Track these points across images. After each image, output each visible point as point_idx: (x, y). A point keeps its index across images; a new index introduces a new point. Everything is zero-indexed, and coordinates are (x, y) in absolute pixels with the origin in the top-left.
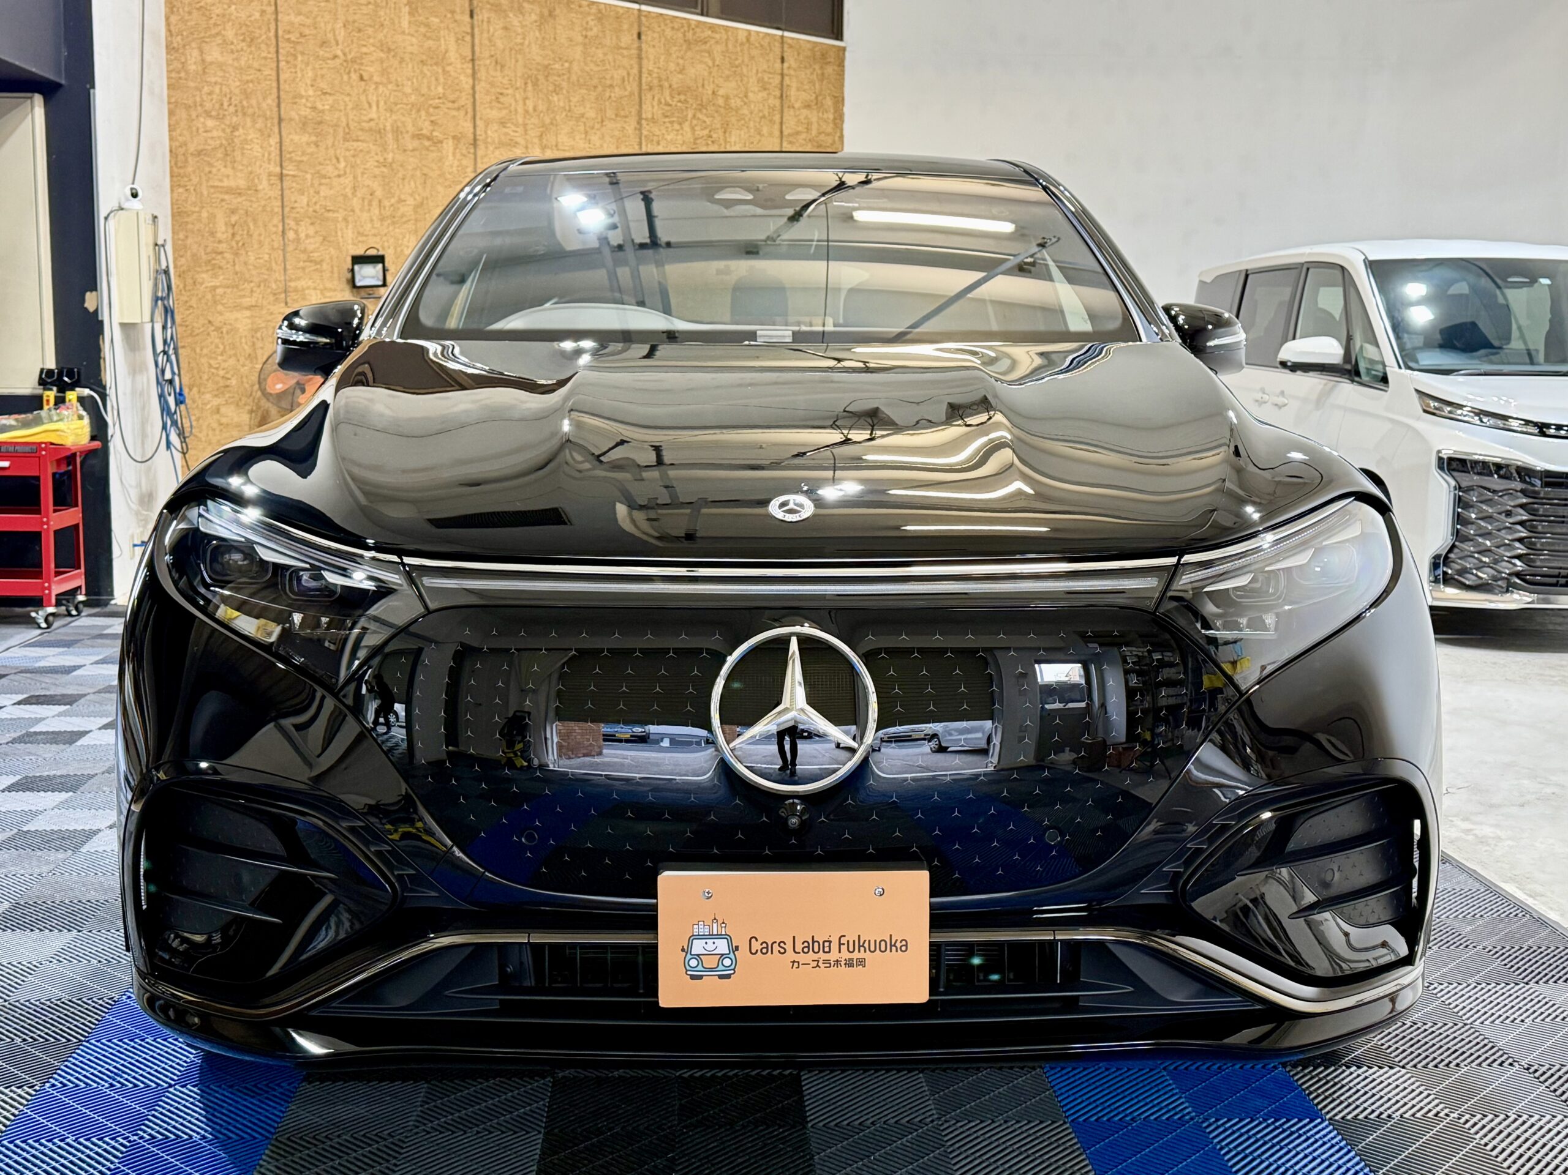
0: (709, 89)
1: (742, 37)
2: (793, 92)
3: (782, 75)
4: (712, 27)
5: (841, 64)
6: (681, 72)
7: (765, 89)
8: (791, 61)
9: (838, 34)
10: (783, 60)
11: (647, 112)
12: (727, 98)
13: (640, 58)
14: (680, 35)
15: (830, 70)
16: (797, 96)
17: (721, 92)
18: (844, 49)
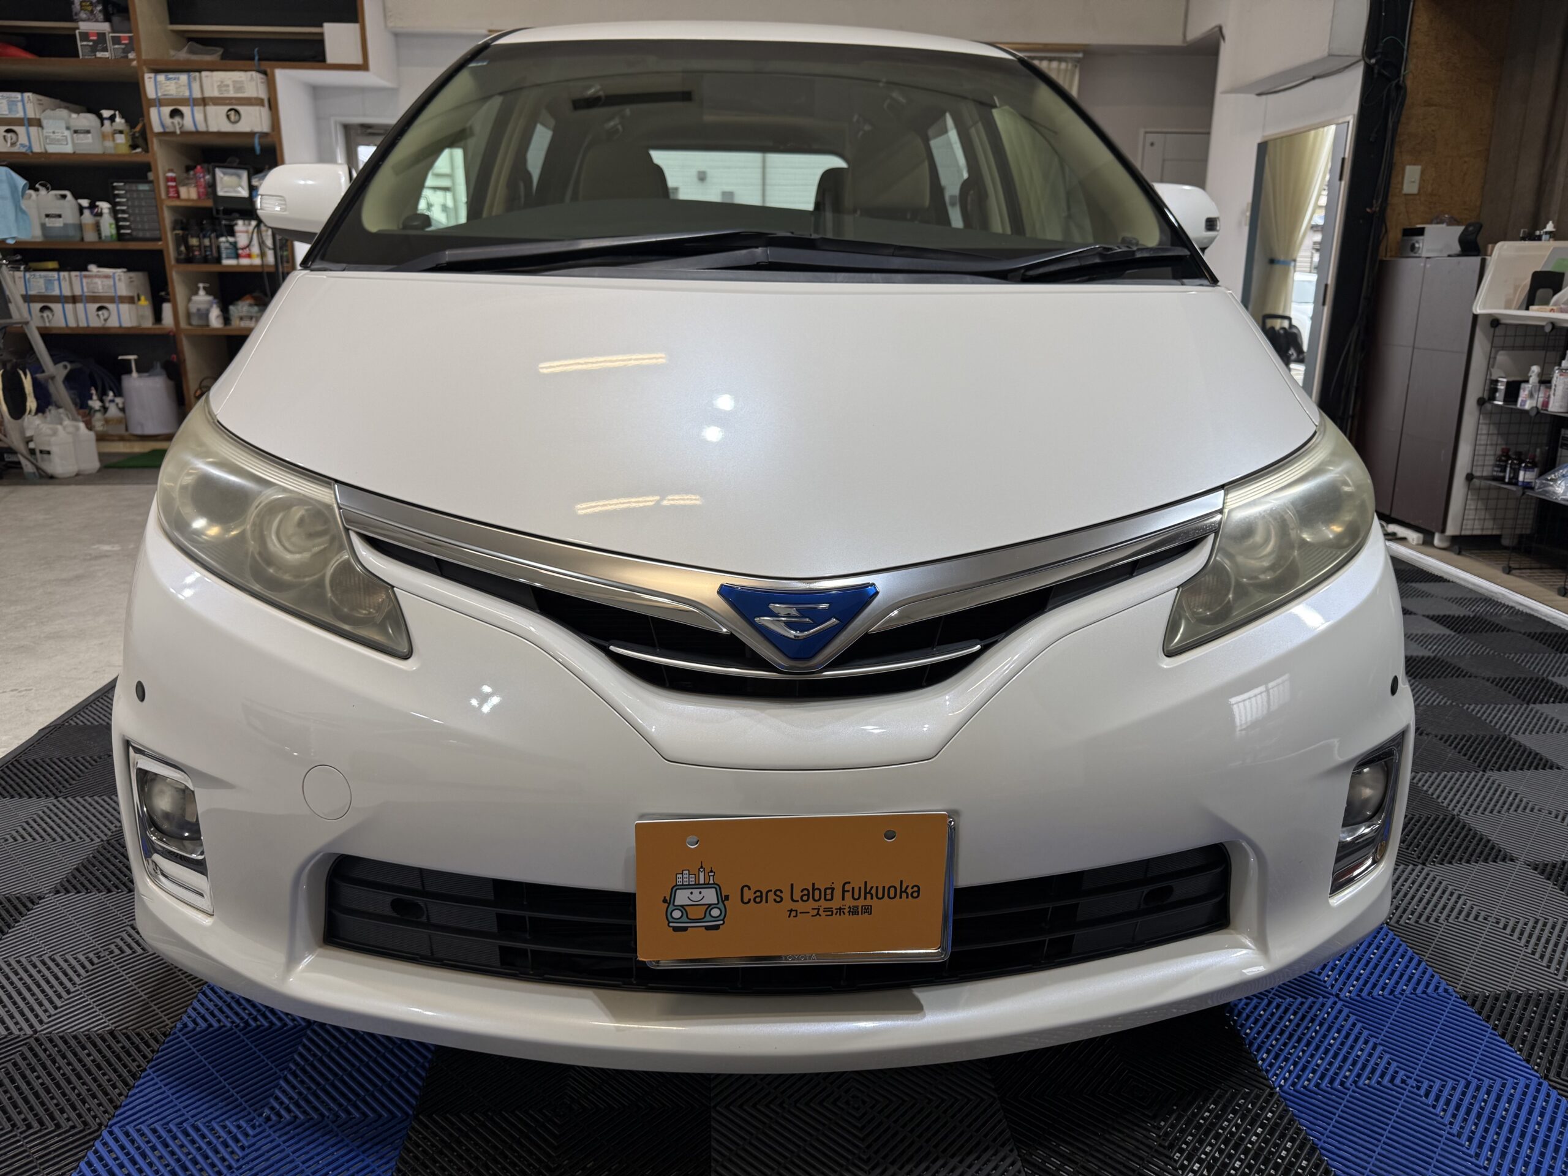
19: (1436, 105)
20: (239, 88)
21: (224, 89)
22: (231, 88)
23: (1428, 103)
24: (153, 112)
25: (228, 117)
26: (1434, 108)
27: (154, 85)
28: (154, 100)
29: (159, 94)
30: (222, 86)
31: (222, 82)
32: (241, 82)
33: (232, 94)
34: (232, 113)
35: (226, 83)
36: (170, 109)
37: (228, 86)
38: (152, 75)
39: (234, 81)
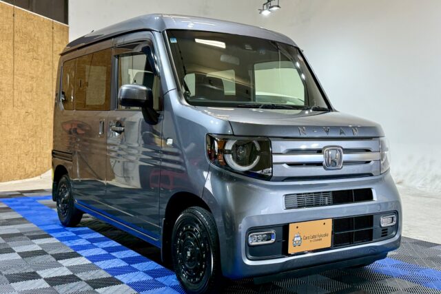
0: (33, 34)
1: (42, 20)
2: (55, 38)
3: (53, 32)
4: (34, 15)
5: (68, 32)
6: (25, 27)
7: (48, 36)
8: (55, 29)
9: (67, 22)
10: (53, 28)
11: (15, 40)
12: (38, 37)
13: (14, 22)
14: (25, 16)
15: (65, 33)
16: (57, 40)
17: (37, 35)
18: (68, 28)
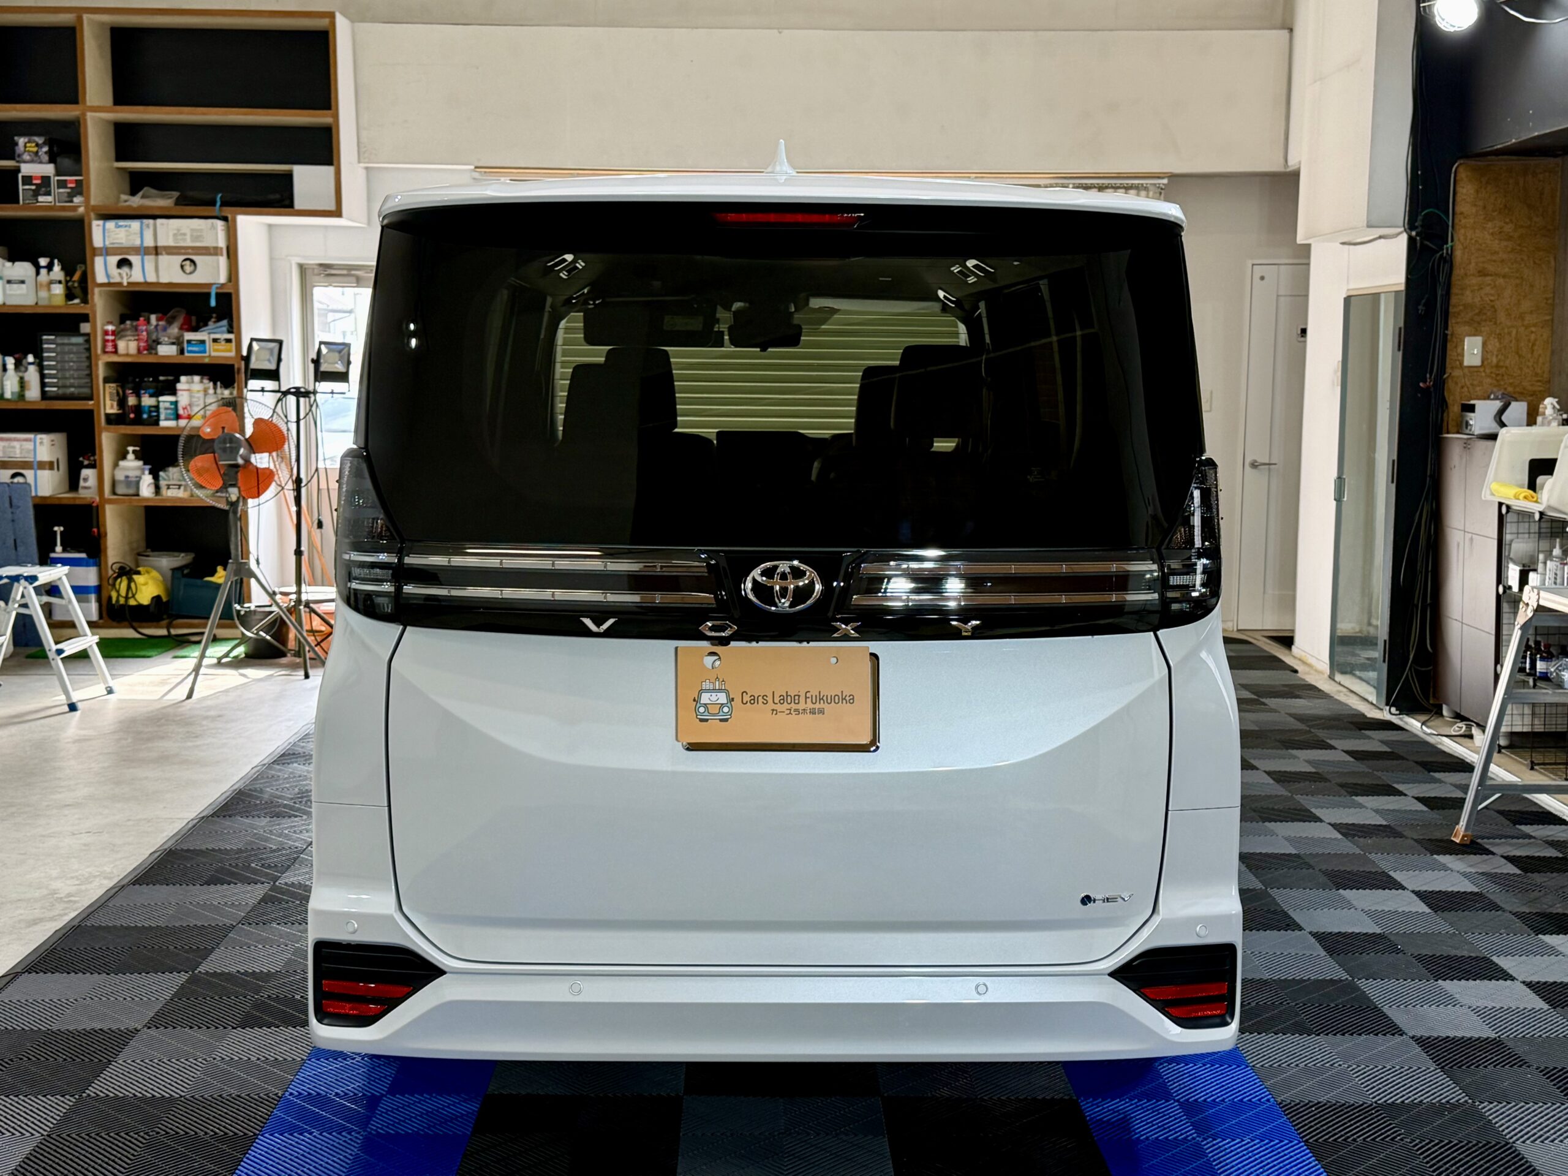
19: (1491, 275)
20: (197, 235)
21: (179, 237)
22: (188, 237)
23: (1482, 273)
24: (99, 262)
25: (182, 267)
26: (1488, 278)
27: (101, 233)
28: (100, 249)
29: (107, 243)
30: (178, 234)
31: (178, 230)
32: (201, 230)
33: (188, 243)
34: (188, 263)
35: (182, 232)
36: (117, 258)
37: (185, 234)
38: (101, 222)
39: (192, 230)
